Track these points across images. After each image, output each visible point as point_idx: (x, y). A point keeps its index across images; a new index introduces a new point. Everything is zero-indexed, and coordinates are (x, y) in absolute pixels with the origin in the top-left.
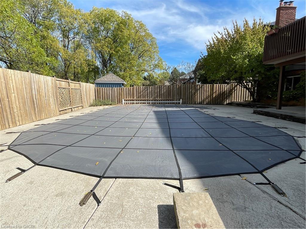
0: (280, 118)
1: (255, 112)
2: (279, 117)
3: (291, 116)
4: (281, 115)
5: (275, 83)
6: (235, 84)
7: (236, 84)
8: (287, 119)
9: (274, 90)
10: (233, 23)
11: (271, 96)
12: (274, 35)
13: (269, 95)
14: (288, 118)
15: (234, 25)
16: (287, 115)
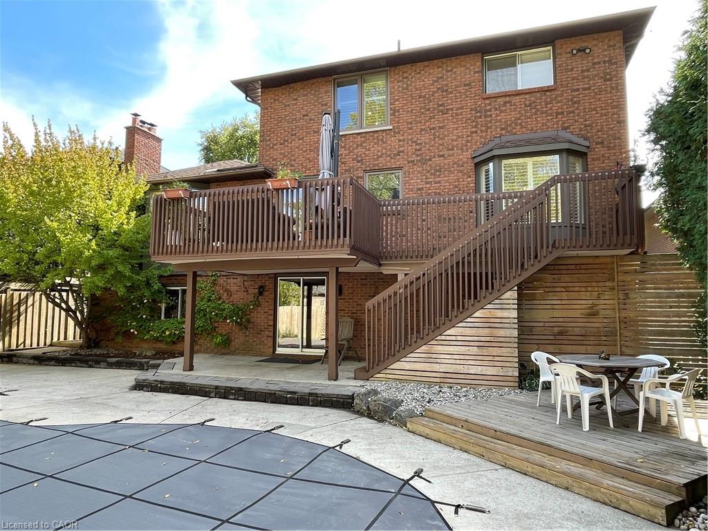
0: (213, 395)
1: (139, 386)
2: (210, 392)
3: (241, 389)
4: (217, 387)
5: (145, 301)
6: (20, 295)
7: (24, 294)
8: (232, 397)
9: (144, 317)
10: (34, 124)
11: (136, 333)
12: (178, 200)
13: (132, 331)
14: (232, 394)
15: (36, 129)
16: (231, 388)
